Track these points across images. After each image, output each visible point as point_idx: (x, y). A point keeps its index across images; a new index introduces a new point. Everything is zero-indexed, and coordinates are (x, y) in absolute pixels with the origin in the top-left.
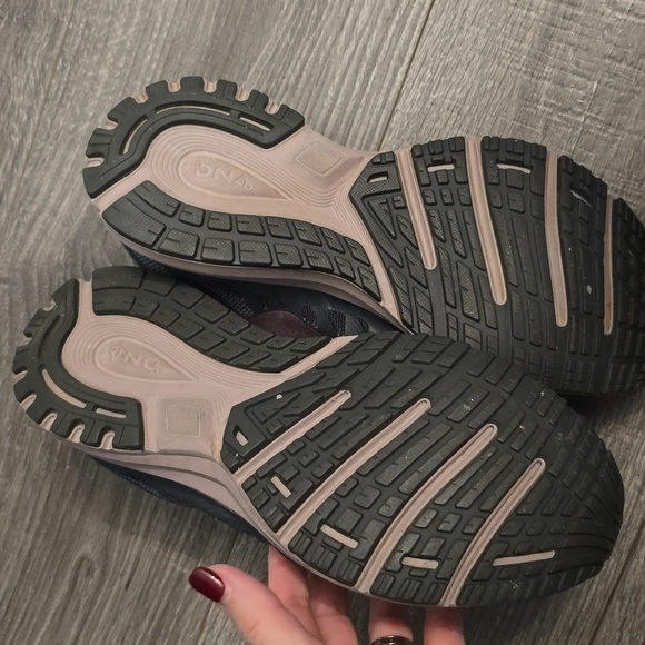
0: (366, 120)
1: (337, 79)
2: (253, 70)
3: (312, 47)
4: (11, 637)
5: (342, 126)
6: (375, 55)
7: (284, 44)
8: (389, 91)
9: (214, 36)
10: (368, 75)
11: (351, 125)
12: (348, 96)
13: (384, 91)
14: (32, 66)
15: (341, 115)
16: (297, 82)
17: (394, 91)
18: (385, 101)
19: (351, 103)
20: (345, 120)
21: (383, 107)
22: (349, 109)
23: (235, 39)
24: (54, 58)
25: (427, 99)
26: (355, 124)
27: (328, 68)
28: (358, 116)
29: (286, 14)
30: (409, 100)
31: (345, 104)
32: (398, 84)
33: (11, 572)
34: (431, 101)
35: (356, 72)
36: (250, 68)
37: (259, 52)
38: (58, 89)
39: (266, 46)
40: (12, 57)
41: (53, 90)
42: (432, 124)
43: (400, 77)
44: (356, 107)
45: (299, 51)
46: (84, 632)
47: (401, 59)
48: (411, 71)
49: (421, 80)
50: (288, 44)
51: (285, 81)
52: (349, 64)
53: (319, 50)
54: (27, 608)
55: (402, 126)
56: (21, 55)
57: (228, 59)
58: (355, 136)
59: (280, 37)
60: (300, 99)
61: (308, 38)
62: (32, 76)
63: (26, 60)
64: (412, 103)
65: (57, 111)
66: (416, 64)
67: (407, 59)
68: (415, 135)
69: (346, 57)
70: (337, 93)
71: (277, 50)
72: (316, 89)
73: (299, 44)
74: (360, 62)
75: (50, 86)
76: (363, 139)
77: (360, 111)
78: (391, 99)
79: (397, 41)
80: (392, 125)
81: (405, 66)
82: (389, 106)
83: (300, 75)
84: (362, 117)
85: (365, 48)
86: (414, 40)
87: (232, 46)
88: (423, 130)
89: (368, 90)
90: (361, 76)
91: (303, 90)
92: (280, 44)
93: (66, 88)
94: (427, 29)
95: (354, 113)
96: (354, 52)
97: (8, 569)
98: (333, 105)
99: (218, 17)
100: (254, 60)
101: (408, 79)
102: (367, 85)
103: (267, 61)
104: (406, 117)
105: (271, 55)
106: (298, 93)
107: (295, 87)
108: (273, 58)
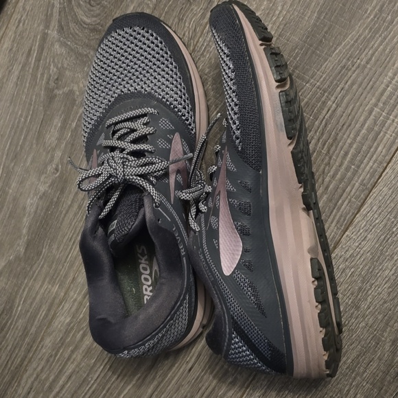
2: (337, 51)
3: (382, 42)
4: (109, 386)
7: (362, 37)
9: (315, 25)
14: (188, 27)
16: (367, 63)
23: (329, 29)
24: (204, 24)
29: (368, 17)
36: (336, 49)
37: (344, 40)
38: (203, 45)
39: (350, 36)
40: (176, 20)
41: (199, 45)
45: (373, 43)
46: (156, 393)
50: (365, 38)
51: (359, 61)
53: (387, 44)
56: (182, 19)
57: (321, 41)
59: (361, 32)
60: (368, 74)
61: (381, 35)
62: (187, 33)
63: (185, 23)
65: (199, 59)
71: (357, 40)
72: (381, 70)
73: (374, 38)
75: (198, 42)
83: (370, 59)
87: (326, 33)
91: (371, 69)
92: (360, 36)
93: (207, 45)
98: (390, 82)
99: (320, 13)
100: (339, 44)
103: (348, 47)
105: (352, 42)
106: (366, 70)
107: (365, 67)
108: (353, 45)
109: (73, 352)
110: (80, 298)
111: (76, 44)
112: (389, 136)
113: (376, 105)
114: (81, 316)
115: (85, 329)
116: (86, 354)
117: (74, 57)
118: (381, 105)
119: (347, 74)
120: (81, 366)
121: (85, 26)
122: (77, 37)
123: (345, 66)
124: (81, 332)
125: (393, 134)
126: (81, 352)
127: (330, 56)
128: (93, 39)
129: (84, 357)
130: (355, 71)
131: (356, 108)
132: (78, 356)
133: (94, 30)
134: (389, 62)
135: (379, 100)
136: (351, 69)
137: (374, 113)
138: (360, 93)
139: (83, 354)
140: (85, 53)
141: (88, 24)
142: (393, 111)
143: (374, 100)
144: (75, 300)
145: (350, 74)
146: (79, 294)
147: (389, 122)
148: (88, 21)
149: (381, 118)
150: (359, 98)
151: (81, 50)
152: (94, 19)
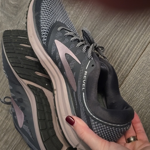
0: (144, 38)
1: (138, 25)
5: (137, 39)
10: (147, 26)
11: (139, 39)
12: (140, 31)
16: (126, 24)
20: (138, 37)
22: (140, 34)
26: (140, 39)
27: (136, 22)
33: (17, 140)
36: (113, 18)
44: (142, 34)
51: (122, 23)
52: (142, 22)
53: (134, 17)
58: (140, 42)
60: (126, 29)
70: (137, 29)
72: (131, 27)
77: (143, 36)
90: (145, 26)
91: (127, 27)
95: (141, 36)
97: (17, 139)
98: (135, 33)
102: (147, 29)
107: (125, 26)
110: (3, 119)
111: (8, 12)
112: (134, 55)
113: (129, 42)
114: (4, 127)
115: (5, 132)
116: (5, 143)
117: (6, 18)
118: (131, 42)
119: (117, 28)
120: (3, 148)
121: (12, 5)
122: (8, 10)
123: (117, 25)
124: (3, 134)
125: (136, 55)
126: (3, 142)
127: (111, 21)
128: (14, 11)
129: (4, 144)
131: (120, 43)
133: (15, 7)
134: (135, 24)
135: (130, 40)
136: (119, 27)
137: (128, 45)
138: (123, 37)
139: (4, 143)
140: (11, 16)
141: (13, 4)
142: (136, 45)
143: (128, 40)
144: (2, 120)
145: (118, 29)
146: (3, 117)
147: (134, 49)
148: (13, 3)
149: (131, 47)
150: (122, 39)
151: (9, 15)
152: (15, 2)
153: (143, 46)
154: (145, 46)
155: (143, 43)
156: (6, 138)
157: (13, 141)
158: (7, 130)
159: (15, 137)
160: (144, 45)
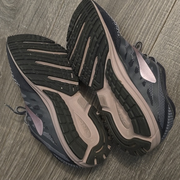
0: (154, 28)
1: (146, 16)
2: (121, 11)
3: (140, 6)
4: (33, 169)
5: (147, 30)
6: (159, 9)
7: (131, 4)
8: (162, 21)
10: (156, 15)
11: (150, 30)
12: (149, 21)
13: (161, 20)
14: (55, 5)
15: (147, 26)
16: (134, 16)
17: (164, 21)
18: (161, 24)
19: (150, 23)
20: (148, 28)
21: (160, 25)
22: (150, 25)
23: (117, 2)
24: (62, 3)
25: (174, 24)
26: (151, 29)
27: (144, 12)
28: (152, 27)
30: (168, 24)
31: (148, 23)
32: (165, 19)
33: (35, 150)
34: (175, 24)
35: (153, 14)
36: (120, 11)
37: (123, 6)
38: (62, 13)
39: (126, 4)
40: (49, 2)
41: (60, 13)
42: (175, 31)
43: (166, 17)
44: (152, 24)
45: (136, 7)
46: (55, 170)
47: (167, 11)
48: (170, 15)
49: (172, 18)
50: (132, 4)
51: (130, 15)
52: (151, 12)
53: (142, 7)
54: (39, 161)
55: (165, 31)
56: (52, 2)
57: (114, 8)
58: (151, 33)
59: (130, 2)
60: (135, 21)
61: (139, 3)
62: (54, 8)
63: (53, 4)
64: (169, 25)
65: (61, 19)
66: (171, 13)
67: (169, 11)
68: (169, 34)
69: (150, 10)
70: (146, 20)
71: (129, 6)
72: (140, 18)
73: (136, 5)
74: (154, 11)
75: (59, 12)
76: (153, 34)
77: (153, 26)
78: (163, 23)
79: (166, 6)
80: (162, 31)
81: (168, 13)
82: (162, 25)
83: (135, 14)
84: (153, 27)
85: (156, 7)
86: (172, 6)
87: (115, 4)
88: (172, 33)
89: (156, 20)
90: (154, 15)
91: (136, 18)
92: (130, 4)
93: (64, 13)
94: (176, 3)
95: (151, 26)
96: (153, 8)
97: (34, 150)
98: (145, 23)
100: (122, 8)
101: (168, 17)
102: (156, 18)
103: (126, 9)
104: (167, 29)
105: (127, 7)
106: (134, 19)
107: (133, 17)
108: (127, 8)
109: (15, 156)
110: (16, 132)
111: (4, 16)
112: (146, 47)
113: (139, 34)
114: (18, 139)
115: (20, 145)
116: (22, 156)
117: (4, 22)
118: (141, 33)
119: (126, 21)
120: (20, 162)
121: (8, 8)
122: (4, 13)
123: (125, 18)
124: (19, 147)
125: (148, 46)
126: (19, 155)
127: (118, 14)
128: (12, 14)
129: (21, 157)
130: (129, 20)
131: (131, 36)
132: (18, 157)
133: (12, 10)
134: (143, 15)
135: (140, 32)
136: (127, 19)
137: (139, 37)
138: (132, 29)
139: (21, 156)
140: (9, 20)
141: (9, 7)
142: (147, 36)
143: (138, 32)
144: (15, 133)
145: (127, 21)
146: (16, 130)
147: (145, 41)
148: (9, 5)
149: (142, 39)
150: (132, 31)
151: (6, 19)
152: (12, 5)
153: (154, 37)
154: (156, 37)
155: (154, 34)
156: (22, 151)
157: (30, 152)
158: (22, 142)
159: (32, 148)
160: (155, 35)
